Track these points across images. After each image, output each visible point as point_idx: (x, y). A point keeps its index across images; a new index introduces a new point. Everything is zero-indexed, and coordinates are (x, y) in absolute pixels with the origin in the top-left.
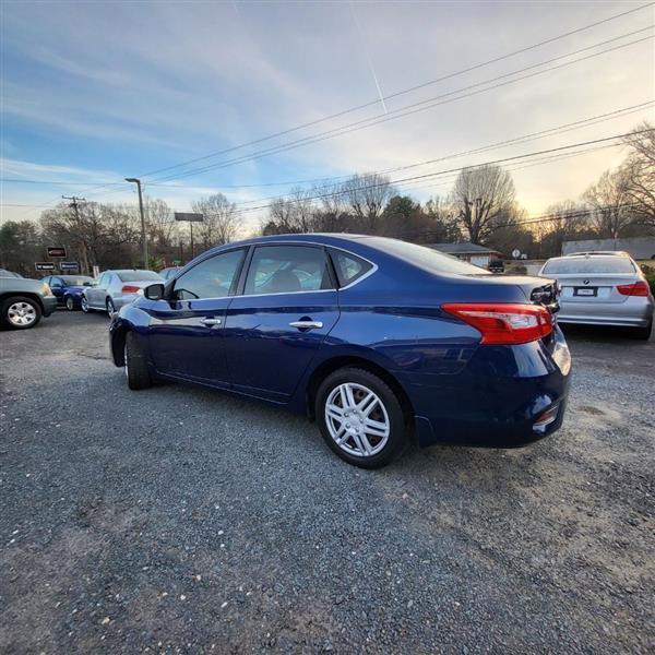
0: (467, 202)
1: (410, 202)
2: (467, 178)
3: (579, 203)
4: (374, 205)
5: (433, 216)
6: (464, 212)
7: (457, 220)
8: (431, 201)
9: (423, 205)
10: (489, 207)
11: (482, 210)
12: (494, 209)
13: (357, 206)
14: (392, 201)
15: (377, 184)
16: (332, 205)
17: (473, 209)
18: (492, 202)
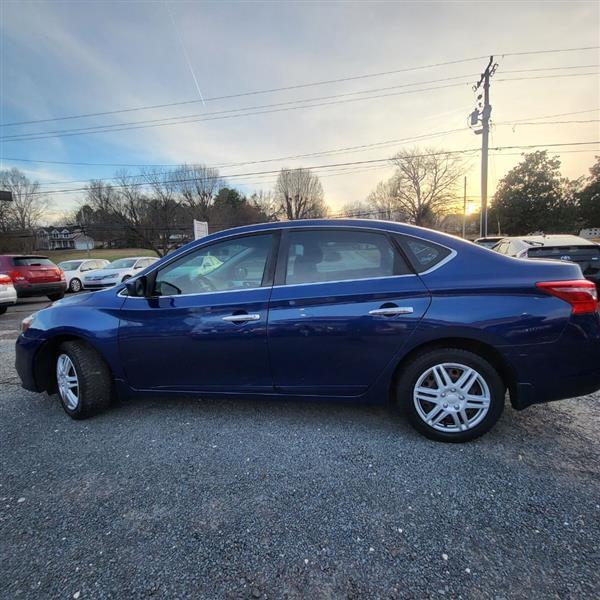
0: (287, 197)
1: (237, 194)
2: (286, 176)
3: (366, 204)
4: (205, 195)
5: (258, 208)
6: (285, 206)
7: (278, 213)
8: (255, 195)
9: (248, 197)
10: (305, 203)
11: (300, 205)
12: (309, 205)
13: (188, 194)
14: (220, 192)
15: (206, 177)
16: (164, 191)
17: (293, 204)
18: (307, 199)
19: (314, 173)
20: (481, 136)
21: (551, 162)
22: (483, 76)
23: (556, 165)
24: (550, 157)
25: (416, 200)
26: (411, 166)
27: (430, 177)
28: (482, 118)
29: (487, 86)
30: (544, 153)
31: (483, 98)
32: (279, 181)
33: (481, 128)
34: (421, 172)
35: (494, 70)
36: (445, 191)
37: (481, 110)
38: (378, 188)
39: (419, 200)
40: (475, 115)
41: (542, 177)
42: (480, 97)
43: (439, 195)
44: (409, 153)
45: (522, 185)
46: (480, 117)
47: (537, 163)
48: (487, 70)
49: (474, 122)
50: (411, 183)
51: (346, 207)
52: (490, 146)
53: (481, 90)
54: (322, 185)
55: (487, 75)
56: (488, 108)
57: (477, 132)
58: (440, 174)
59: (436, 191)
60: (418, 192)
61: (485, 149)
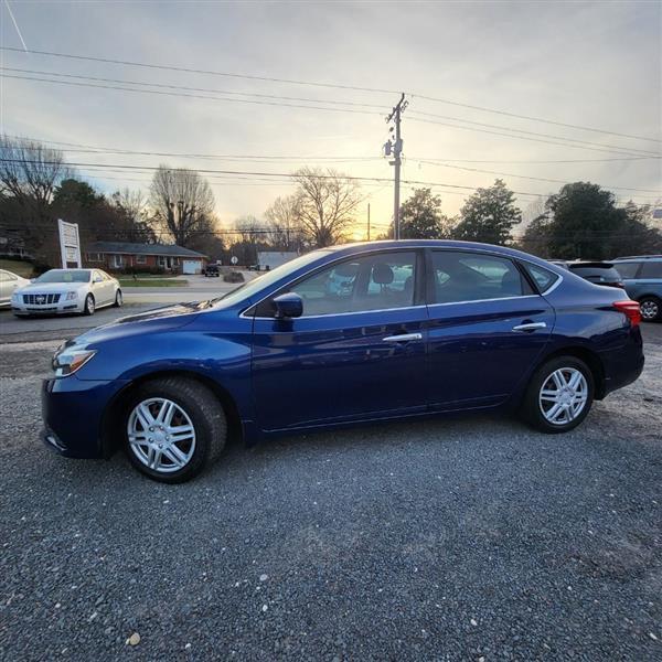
0: (167, 203)
1: (90, 189)
2: (164, 176)
5: (122, 211)
6: (165, 212)
7: (151, 221)
8: (118, 194)
9: (107, 196)
10: (191, 212)
11: (185, 213)
13: (11, 181)
14: (63, 183)
17: (175, 210)
18: (193, 207)
19: (204, 177)
20: (394, 167)
21: (434, 200)
22: (394, 110)
23: (438, 203)
24: (433, 194)
25: (318, 221)
26: (315, 186)
27: (332, 199)
28: (395, 150)
29: (398, 121)
30: (428, 191)
31: (395, 130)
32: (156, 180)
33: (394, 160)
34: (323, 192)
35: (405, 107)
36: (346, 216)
37: (394, 142)
38: (276, 204)
39: (322, 221)
40: (388, 145)
41: (428, 212)
42: (392, 129)
43: (340, 219)
44: (312, 172)
45: (412, 218)
46: (392, 149)
47: (424, 199)
48: (399, 105)
49: (388, 153)
50: (313, 203)
51: (236, 222)
52: (401, 178)
53: (393, 124)
54: (214, 193)
55: (398, 109)
56: (400, 142)
57: (391, 163)
58: (341, 197)
59: (338, 215)
60: (321, 213)
61: (397, 180)
